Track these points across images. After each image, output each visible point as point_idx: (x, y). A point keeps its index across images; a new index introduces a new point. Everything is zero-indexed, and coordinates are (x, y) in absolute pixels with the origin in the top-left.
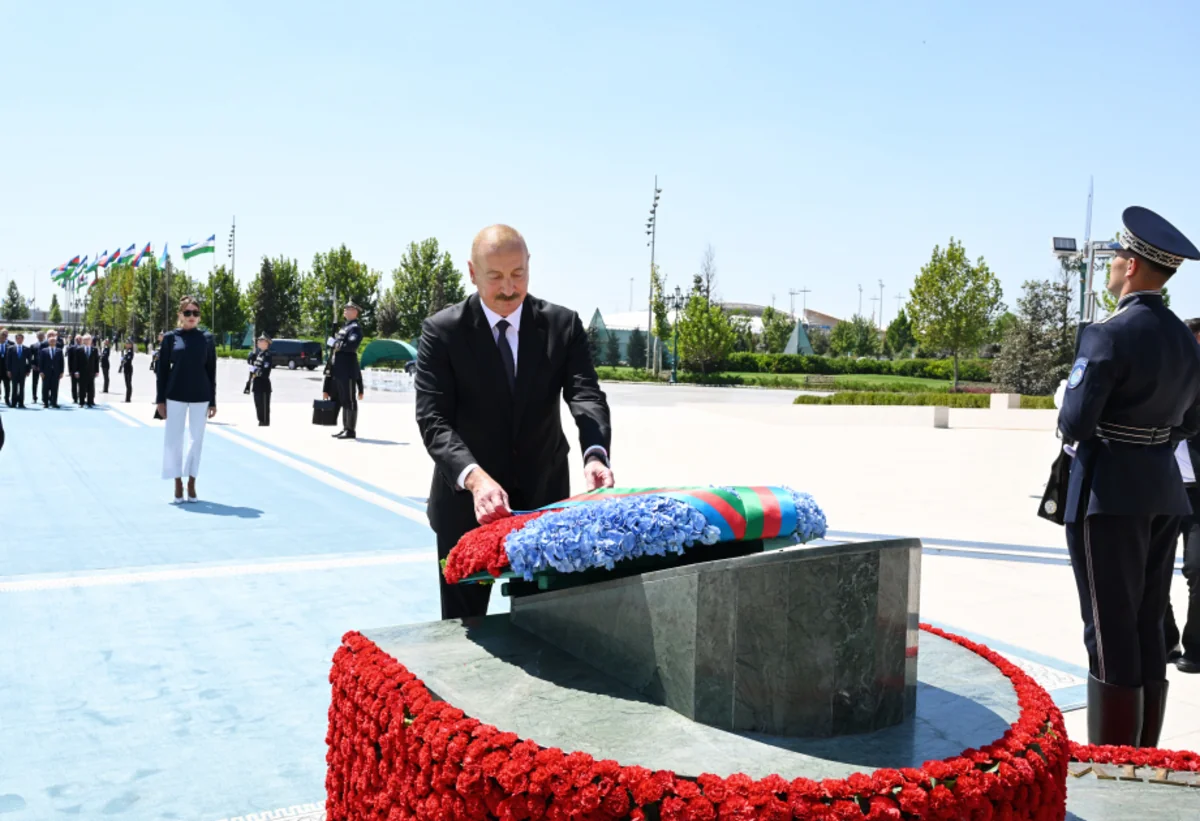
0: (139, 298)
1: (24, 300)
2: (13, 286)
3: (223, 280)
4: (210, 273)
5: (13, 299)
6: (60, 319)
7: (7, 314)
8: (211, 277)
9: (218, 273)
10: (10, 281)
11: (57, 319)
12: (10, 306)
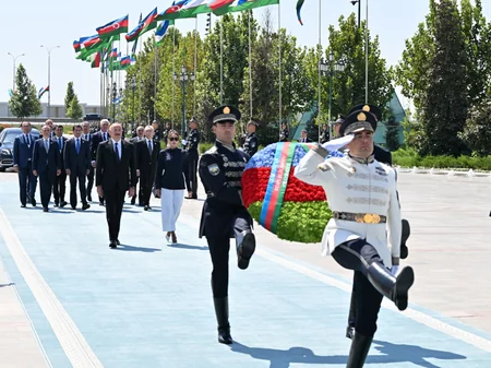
0: (210, 75)
1: (34, 91)
2: (21, 73)
3: (352, 39)
4: (331, 29)
5: (23, 89)
6: (80, 115)
7: (17, 109)
8: (333, 36)
9: (343, 29)
10: (18, 66)
11: (76, 115)
12: (21, 99)
